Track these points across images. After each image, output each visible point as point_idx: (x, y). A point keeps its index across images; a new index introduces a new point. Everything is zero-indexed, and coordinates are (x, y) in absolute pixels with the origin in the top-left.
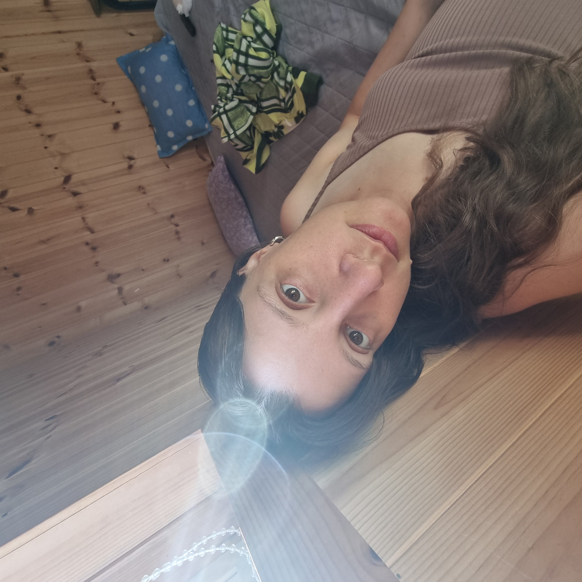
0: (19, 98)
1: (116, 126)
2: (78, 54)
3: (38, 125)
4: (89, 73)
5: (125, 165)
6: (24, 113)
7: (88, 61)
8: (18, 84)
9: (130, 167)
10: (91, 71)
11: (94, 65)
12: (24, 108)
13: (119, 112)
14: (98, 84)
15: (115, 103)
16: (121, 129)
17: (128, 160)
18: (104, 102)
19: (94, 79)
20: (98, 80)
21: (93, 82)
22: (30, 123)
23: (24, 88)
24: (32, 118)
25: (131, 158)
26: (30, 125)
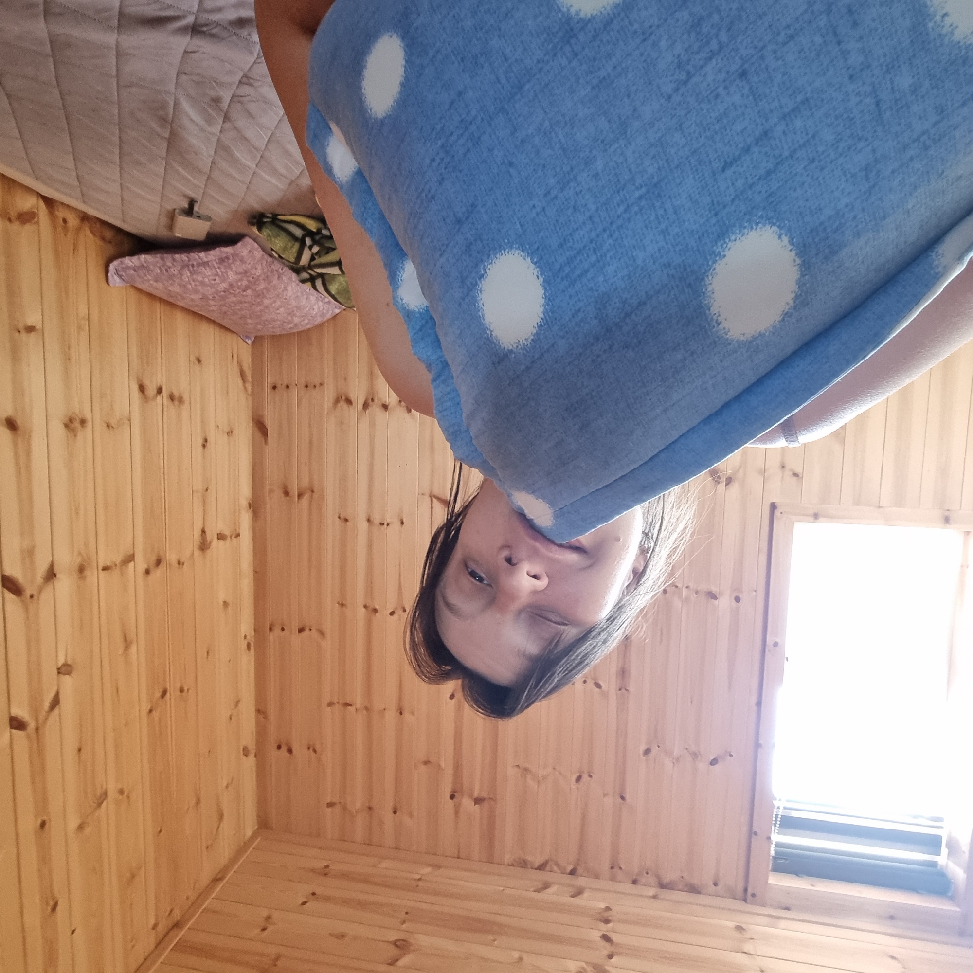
9: (12, 424)
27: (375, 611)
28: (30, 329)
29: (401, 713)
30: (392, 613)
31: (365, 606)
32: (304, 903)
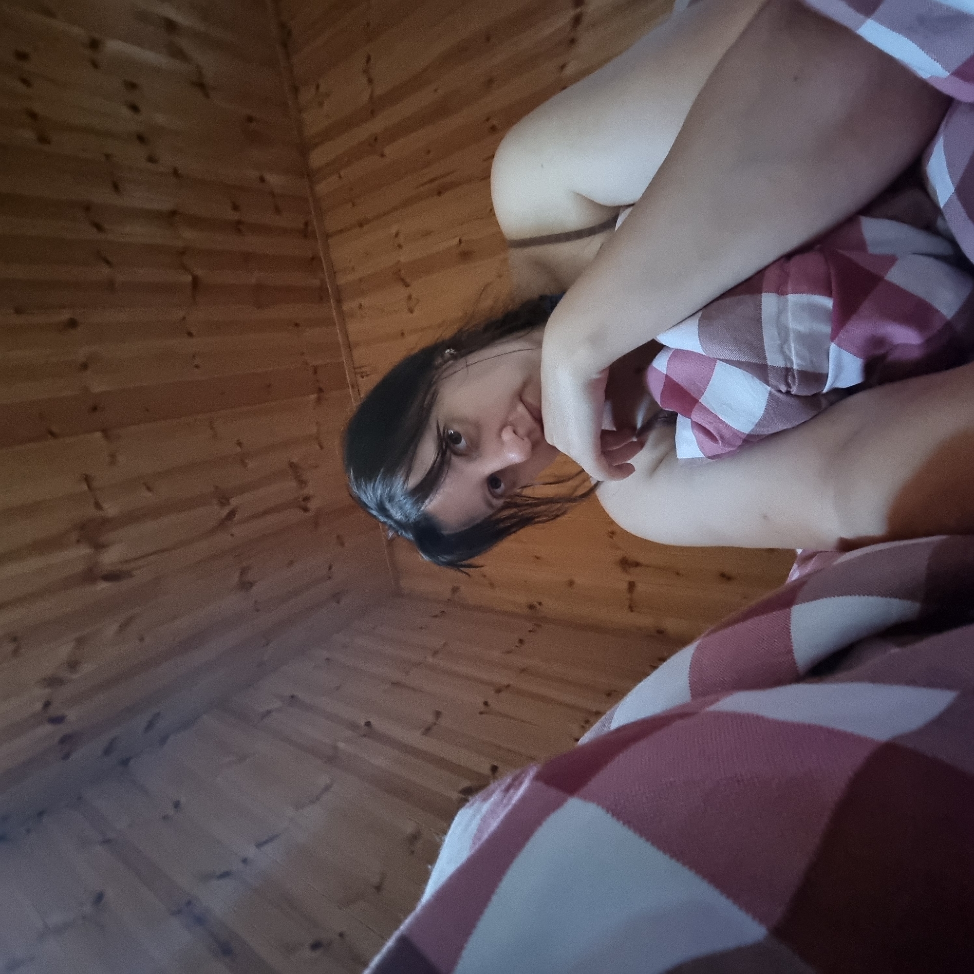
27: (498, 691)
29: (393, 684)
30: (486, 703)
31: (508, 686)
32: (330, 568)
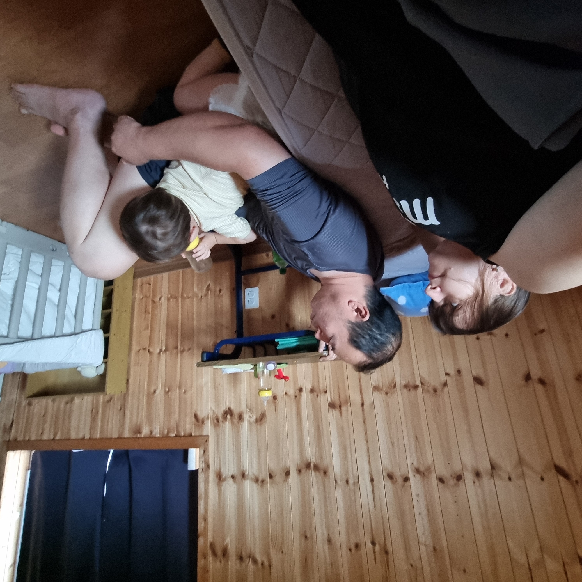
0: (441, 480)
1: (478, 381)
2: (387, 393)
3: (478, 474)
4: (410, 390)
5: (539, 388)
6: (461, 483)
7: (395, 386)
8: (424, 474)
9: (542, 382)
10: (406, 386)
11: (399, 381)
12: (455, 480)
13: (459, 372)
14: (422, 384)
15: (447, 371)
16: (482, 376)
17: (530, 382)
18: (445, 384)
19: (416, 387)
20: (418, 383)
21: (420, 390)
22: (474, 482)
23: (429, 469)
24: (469, 477)
25: (528, 377)
26: (477, 483)
28: (542, 331)
